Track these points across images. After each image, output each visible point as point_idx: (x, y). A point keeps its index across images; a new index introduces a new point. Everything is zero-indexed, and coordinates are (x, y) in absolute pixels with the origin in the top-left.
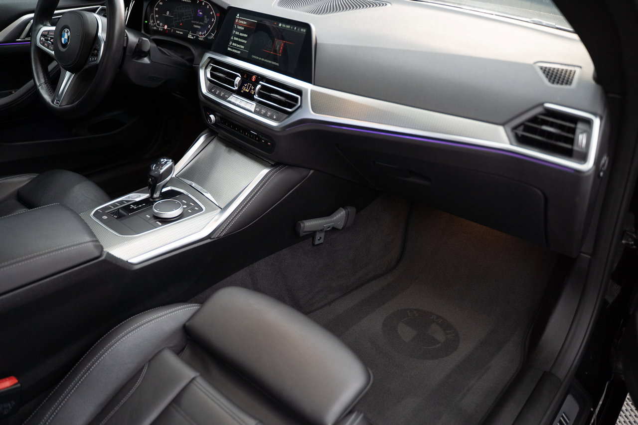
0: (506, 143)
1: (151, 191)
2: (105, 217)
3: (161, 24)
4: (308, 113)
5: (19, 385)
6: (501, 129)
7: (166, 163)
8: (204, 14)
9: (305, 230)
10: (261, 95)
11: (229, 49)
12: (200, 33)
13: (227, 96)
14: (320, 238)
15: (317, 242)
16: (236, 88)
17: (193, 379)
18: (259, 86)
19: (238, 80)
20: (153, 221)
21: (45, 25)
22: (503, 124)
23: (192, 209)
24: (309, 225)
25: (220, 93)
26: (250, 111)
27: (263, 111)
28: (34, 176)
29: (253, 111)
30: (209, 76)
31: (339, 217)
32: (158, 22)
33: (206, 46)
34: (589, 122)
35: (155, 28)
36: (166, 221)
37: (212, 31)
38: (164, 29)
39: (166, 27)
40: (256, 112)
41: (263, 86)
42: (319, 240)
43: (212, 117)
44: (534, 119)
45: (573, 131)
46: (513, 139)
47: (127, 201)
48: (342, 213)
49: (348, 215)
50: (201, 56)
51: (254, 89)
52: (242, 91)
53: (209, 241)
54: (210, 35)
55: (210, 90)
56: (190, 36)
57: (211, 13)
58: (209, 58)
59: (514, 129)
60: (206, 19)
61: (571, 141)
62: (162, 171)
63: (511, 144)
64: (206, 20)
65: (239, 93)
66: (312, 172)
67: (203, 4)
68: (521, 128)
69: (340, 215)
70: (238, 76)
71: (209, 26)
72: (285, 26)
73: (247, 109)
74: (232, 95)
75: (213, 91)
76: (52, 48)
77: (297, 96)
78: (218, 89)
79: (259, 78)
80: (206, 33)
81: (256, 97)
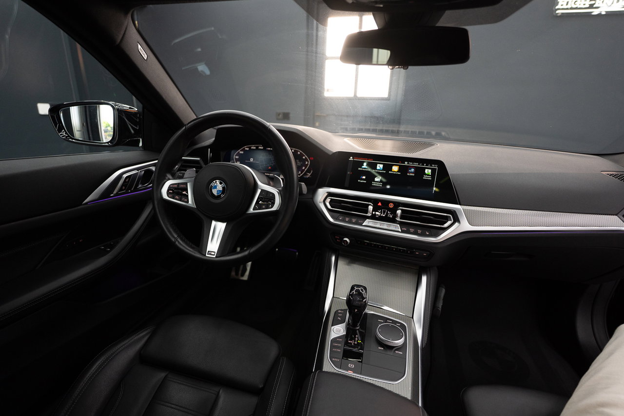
4: (465, 226)
13: (362, 222)
16: (370, 214)
18: (399, 212)
19: (371, 208)
20: (391, 352)
25: (351, 220)
26: (398, 232)
27: (412, 230)
30: (329, 207)
37: (308, 171)
40: (403, 232)
41: (402, 210)
43: (346, 240)
47: (341, 338)
50: (314, 192)
51: (394, 213)
52: (377, 216)
54: (305, 174)
55: (337, 219)
57: (304, 157)
58: (327, 192)
64: (299, 163)
65: (373, 217)
67: (293, 151)
70: (370, 205)
71: (304, 168)
72: (412, 163)
73: (393, 230)
74: (367, 220)
75: (340, 219)
76: (186, 200)
77: (448, 215)
78: (348, 217)
79: (397, 204)
80: (301, 173)
81: (398, 219)
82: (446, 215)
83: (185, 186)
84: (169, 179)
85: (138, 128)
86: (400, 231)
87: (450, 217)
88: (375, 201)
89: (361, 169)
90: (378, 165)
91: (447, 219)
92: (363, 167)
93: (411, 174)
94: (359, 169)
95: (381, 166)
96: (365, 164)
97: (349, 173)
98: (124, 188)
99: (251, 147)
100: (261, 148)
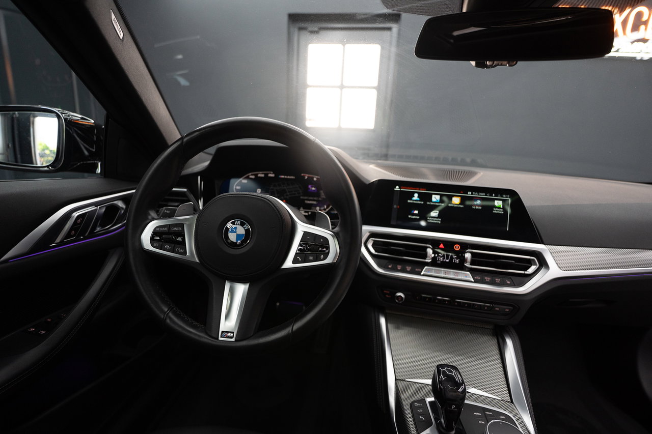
4: (554, 271)
8: (318, 190)
10: (475, 263)
12: (318, 208)
13: (420, 270)
16: (430, 260)
18: (468, 256)
19: (430, 251)
25: (404, 268)
26: (471, 282)
27: (488, 279)
30: (373, 251)
40: (476, 281)
41: (471, 253)
43: (399, 294)
52: (439, 262)
55: (383, 267)
58: (369, 232)
65: (434, 263)
67: (315, 179)
70: (429, 247)
72: (477, 194)
73: (463, 280)
74: (426, 267)
75: (390, 266)
76: (182, 251)
77: (532, 258)
78: (400, 265)
79: (465, 246)
81: (467, 265)
82: (528, 257)
83: (180, 229)
84: (153, 219)
85: (94, 150)
86: (473, 281)
87: (534, 260)
88: (435, 243)
89: (411, 201)
90: (433, 196)
91: (529, 263)
92: (414, 198)
93: (477, 207)
94: (409, 201)
95: (438, 197)
96: (416, 195)
97: (395, 206)
98: (73, 233)
99: (258, 174)
100: (272, 175)
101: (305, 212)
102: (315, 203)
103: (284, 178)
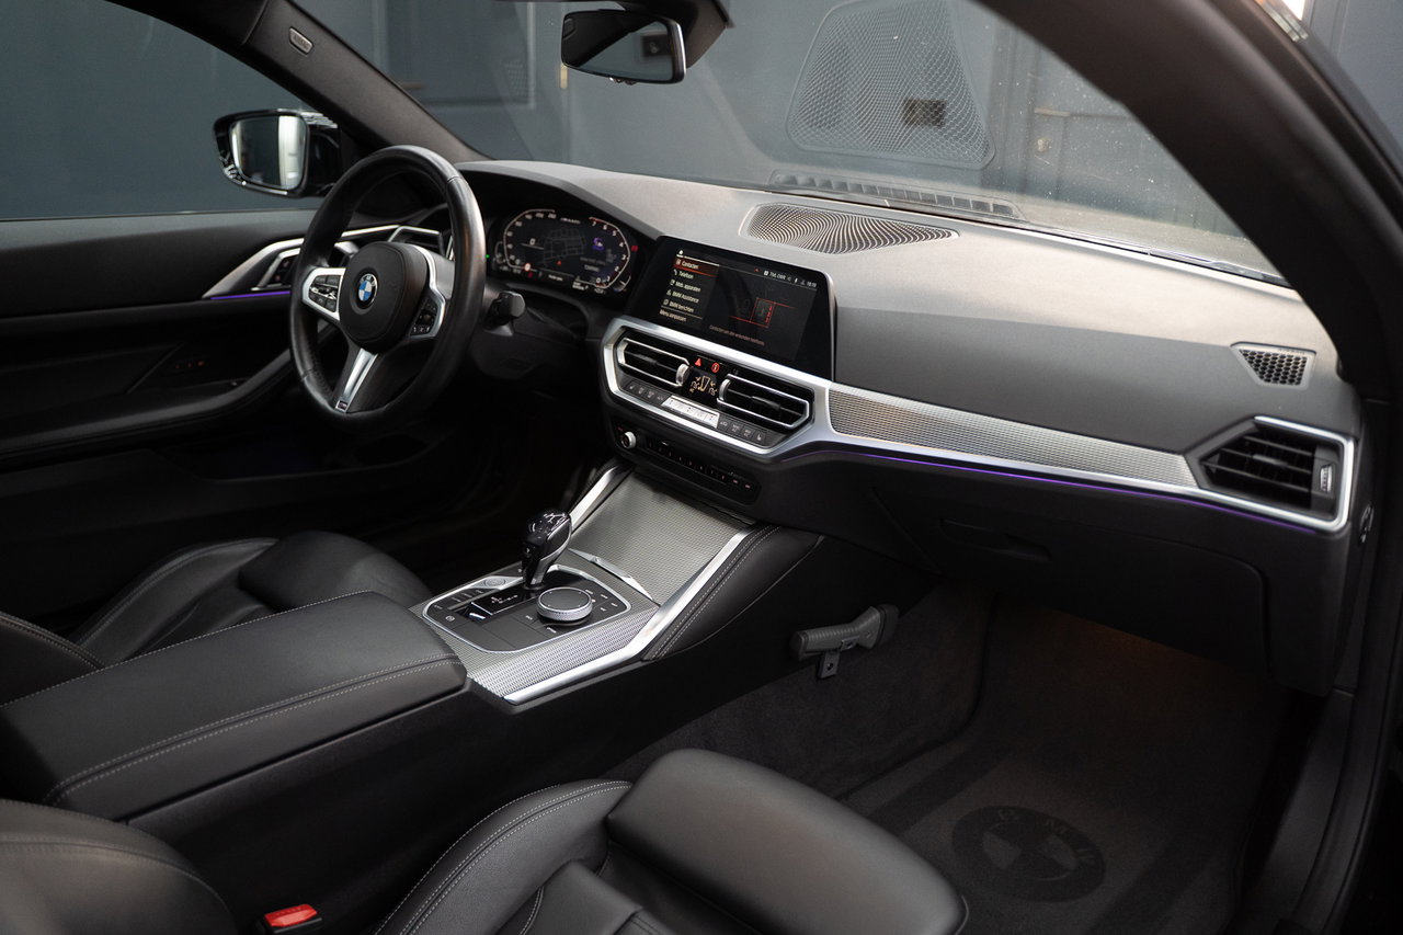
0: (1191, 486)
1: (528, 571)
2: (451, 619)
3: (518, 262)
4: (824, 431)
5: (320, 919)
6: (1180, 459)
7: (555, 520)
8: (606, 247)
9: (809, 648)
10: (729, 397)
11: (662, 312)
12: (598, 280)
13: (662, 398)
14: (832, 665)
15: (825, 673)
16: (680, 384)
17: (633, 915)
18: (726, 382)
19: (683, 369)
20: (539, 626)
21: (320, 266)
22: (1183, 453)
23: (607, 607)
24: (816, 638)
25: (646, 393)
26: (711, 428)
27: (736, 427)
28: (268, 543)
29: (715, 425)
30: (622, 360)
31: (869, 624)
32: (512, 257)
33: (613, 305)
34: (1336, 448)
35: (505, 268)
36: (564, 627)
37: (623, 278)
38: (523, 270)
39: (528, 267)
40: (719, 429)
41: (732, 380)
42: (829, 669)
43: (630, 435)
44: (1238, 443)
45: (1309, 463)
46: (1203, 479)
47: (484, 590)
48: (874, 617)
49: (884, 620)
50: (605, 323)
51: (717, 386)
52: (691, 390)
53: (639, 664)
54: (617, 284)
55: (624, 386)
56: (577, 285)
57: (621, 245)
58: (623, 327)
59: (1203, 460)
60: (610, 255)
61: (1307, 481)
62: (551, 535)
63: (1200, 488)
64: (610, 258)
65: (684, 392)
66: (821, 538)
67: (605, 228)
68: (1217, 457)
69: (870, 621)
70: (684, 362)
71: (617, 269)
72: (775, 274)
73: (706, 423)
74: (672, 396)
75: (631, 386)
76: (332, 307)
77: (803, 401)
78: (644, 386)
79: (724, 365)
80: (611, 281)
81: (720, 401)
82: (799, 400)
84: (314, 269)
86: (717, 426)
87: (805, 405)
88: (691, 355)
98: (278, 278)
99: (535, 213)
100: (552, 216)
101: (582, 285)
102: (596, 269)
103: (567, 223)
